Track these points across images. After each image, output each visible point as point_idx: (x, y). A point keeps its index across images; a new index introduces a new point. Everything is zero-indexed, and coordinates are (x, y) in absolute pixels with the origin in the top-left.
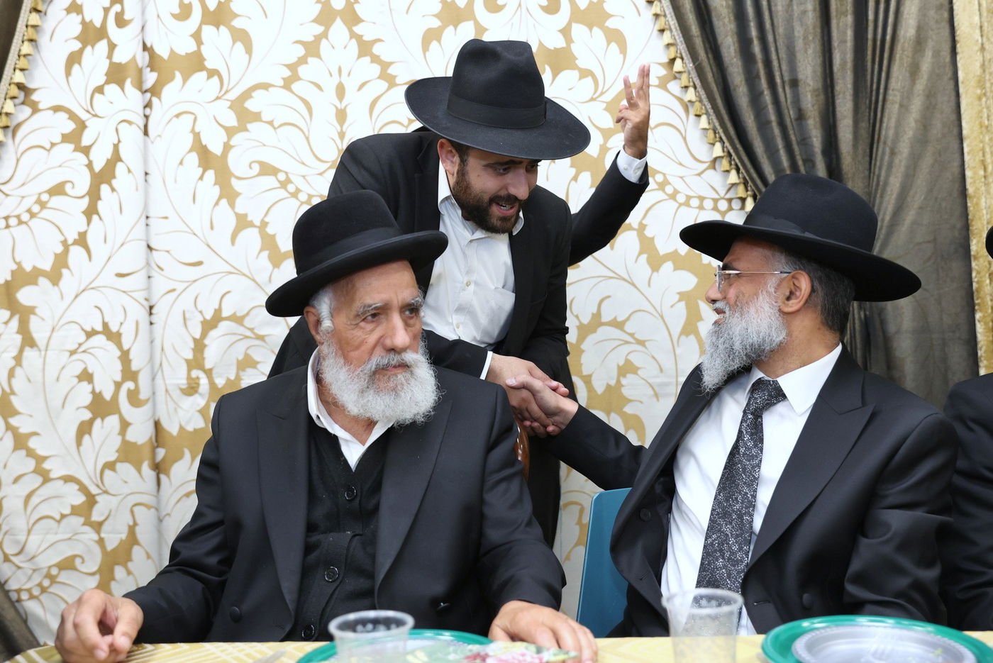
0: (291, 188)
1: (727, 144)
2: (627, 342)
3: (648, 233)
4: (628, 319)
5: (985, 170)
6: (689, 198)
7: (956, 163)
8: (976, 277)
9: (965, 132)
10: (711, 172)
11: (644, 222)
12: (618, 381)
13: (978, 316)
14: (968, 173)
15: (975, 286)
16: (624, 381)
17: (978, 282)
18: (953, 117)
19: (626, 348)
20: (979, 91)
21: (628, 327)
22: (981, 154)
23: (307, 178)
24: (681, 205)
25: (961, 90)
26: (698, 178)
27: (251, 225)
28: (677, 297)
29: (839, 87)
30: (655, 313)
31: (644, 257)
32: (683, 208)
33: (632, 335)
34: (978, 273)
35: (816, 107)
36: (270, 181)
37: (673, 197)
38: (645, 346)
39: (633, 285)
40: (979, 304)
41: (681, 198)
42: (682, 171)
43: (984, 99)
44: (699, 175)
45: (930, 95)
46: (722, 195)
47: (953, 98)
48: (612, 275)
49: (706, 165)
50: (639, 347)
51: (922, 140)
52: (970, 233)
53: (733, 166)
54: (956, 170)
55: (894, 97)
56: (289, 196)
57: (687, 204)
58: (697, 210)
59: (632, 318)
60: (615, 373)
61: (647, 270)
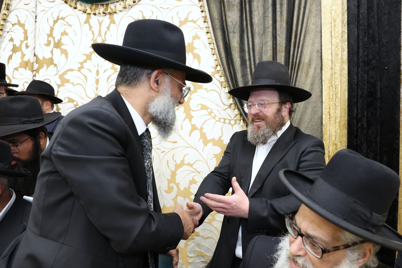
2: (193, 172)
3: (204, 131)
4: (194, 163)
5: (330, 115)
6: (220, 118)
10: (229, 109)
11: (202, 127)
12: (189, 186)
14: (323, 116)
16: (191, 186)
18: (320, 94)
19: (193, 174)
21: (194, 166)
22: (329, 109)
24: (217, 121)
26: (224, 111)
28: (213, 156)
30: (205, 162)
31: (202, 140)
32: (218, 122)
33: (195, 169)
37: (214, 118)
38: (200, 174)
39: (197, 150)
41: (217, 118)
42: (218, 108)
44: (224, 110)
46: (233, 118)
48: (190, 146)
49: (227, 107)
50: (198, 174)
53: (236, 108)
54: (320, 115)
57: (219, 121)
58: (223, 123)
59: (196, 163)
60: (188, 183)
61: (203, 145)
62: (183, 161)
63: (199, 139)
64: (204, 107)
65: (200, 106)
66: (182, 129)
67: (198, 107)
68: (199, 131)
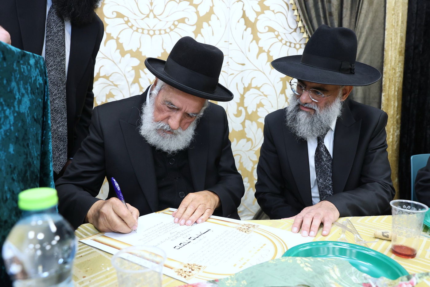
0: (130, 24)
1: (304, 22)
2: (260, 95)
3: (271, 53)
4: (261, 86)
5: (392, 41)
6: (286, 42)
7: (382, 39)
8: (384, 80)
9: (386, 27)
10: (295, 33)
11: (270, 50)
12: (257, 110)
13: (383, 94)
14: (386, 42)
15: (383, 83)
16: (259, 110)
17: (385, 82)
18: (383, 21)
19: (261, 97)
20: (393, 12)
21: (261, 90)
23: (137, 20)
24: (283, 44)
25: (387, 11)
26: (290, 35)
27: (112, 38)
28: (280, 79)
29: (345, 5)
30: (271, 84)
31: (269, 63)
32: (284, 46)
33: (263, 93)
34: (386, 79)
35: (337, 11)
36: (121, 20)
37: (281, 41)
38: (267, 97)
39: (264, 73)
40: (384, 90)
41: (284, 42)
42: (285, 31)
43: (394, 16)
44: (290, 33)
45: (376, 12)
46: (298, 42)
47: (383, 14)
48: (257, 69)
49: (293, 30)
50: (265, 98)
51: (372, 28)
52: (384, 64)
53: (305, 31)
54: (381, 41)
55: (363, 12)
56: (129, 27)
57: (286, 44)
58: (289, 47)
59: (263, 86)
60: (255, 107)
62: (250, 85)
63: (266, 62)
64: (271, 30)
65: (267, 29)
66: (249, 51)
67: (265, 29)
68: (266, 54)
